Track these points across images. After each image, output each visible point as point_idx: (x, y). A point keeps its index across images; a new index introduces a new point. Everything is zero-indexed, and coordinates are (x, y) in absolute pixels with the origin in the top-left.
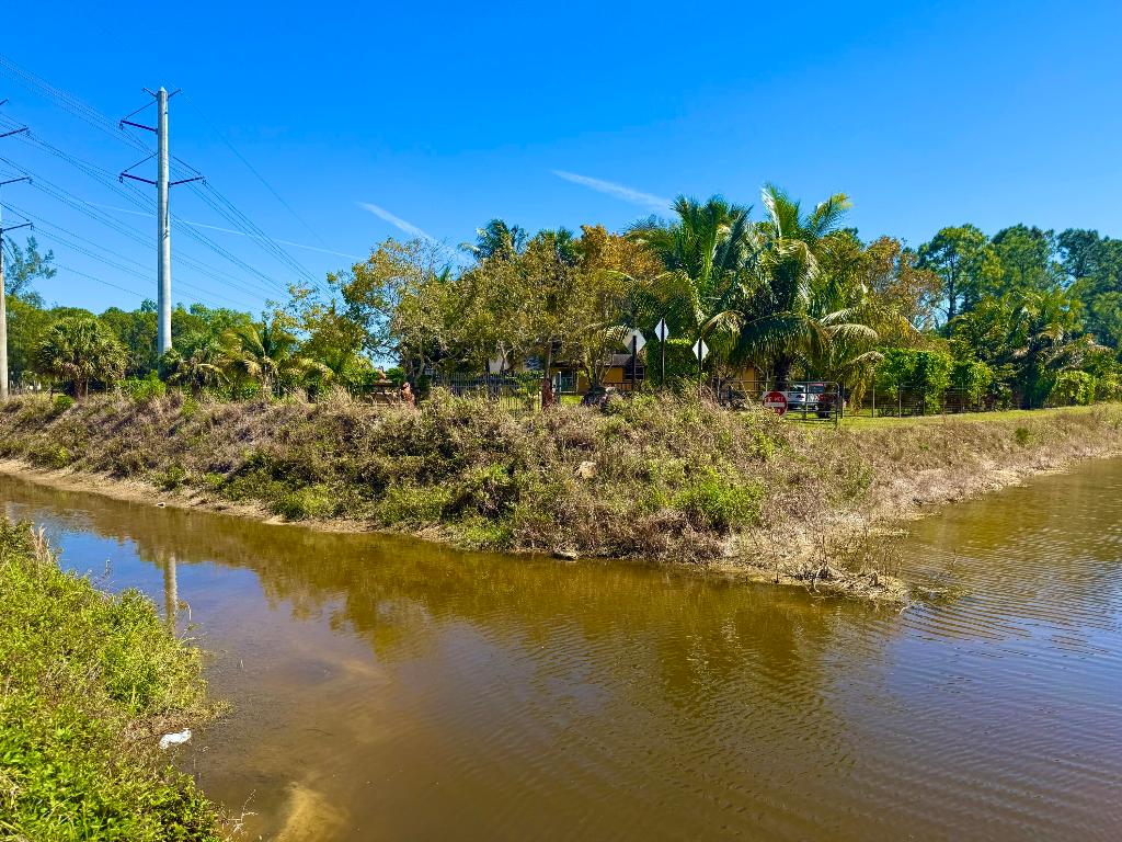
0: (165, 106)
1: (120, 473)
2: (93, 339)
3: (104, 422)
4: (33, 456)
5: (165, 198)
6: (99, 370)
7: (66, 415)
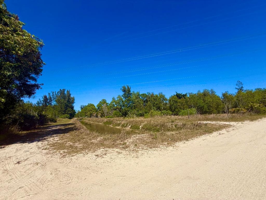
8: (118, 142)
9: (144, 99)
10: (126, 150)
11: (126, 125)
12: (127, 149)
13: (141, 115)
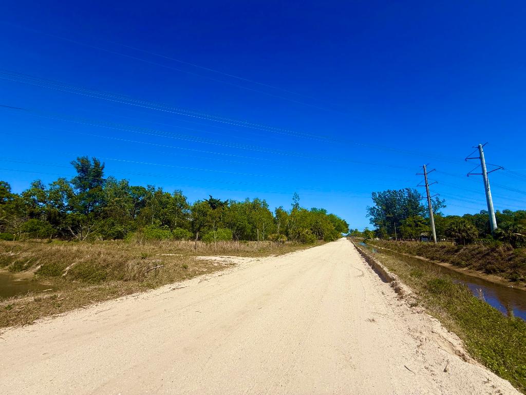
0: (482, 150)
1: (488, 272)
2: (465, 226)
3: (477, 254)
4: (452, 263)
5: (486, 178)
6: (468, 235)
7: (462, 251)
9: (138, 199)
11: (31, 262)
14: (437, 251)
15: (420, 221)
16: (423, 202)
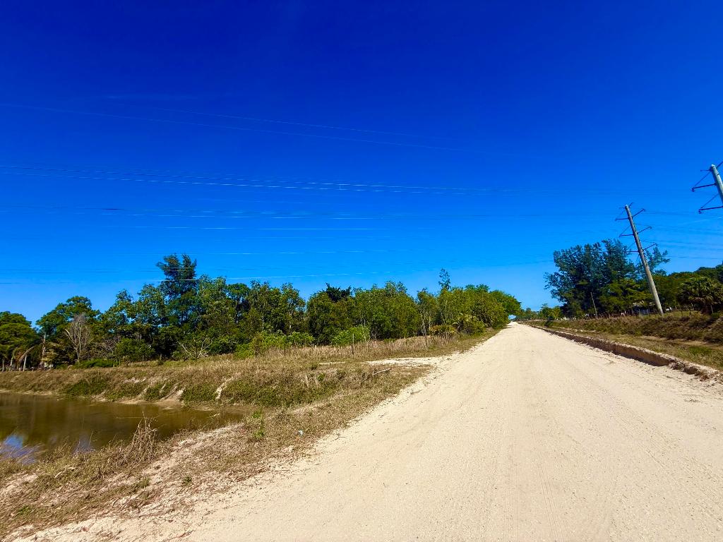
0: (716, 172)
8: (113, 481)
9: (238, 300)
10: (141, 513)
11: (166, 388)
12: (145, 510)
13: (226, 349)
14: (675, 325)
15: (631, 287)
16: (633, 259)
